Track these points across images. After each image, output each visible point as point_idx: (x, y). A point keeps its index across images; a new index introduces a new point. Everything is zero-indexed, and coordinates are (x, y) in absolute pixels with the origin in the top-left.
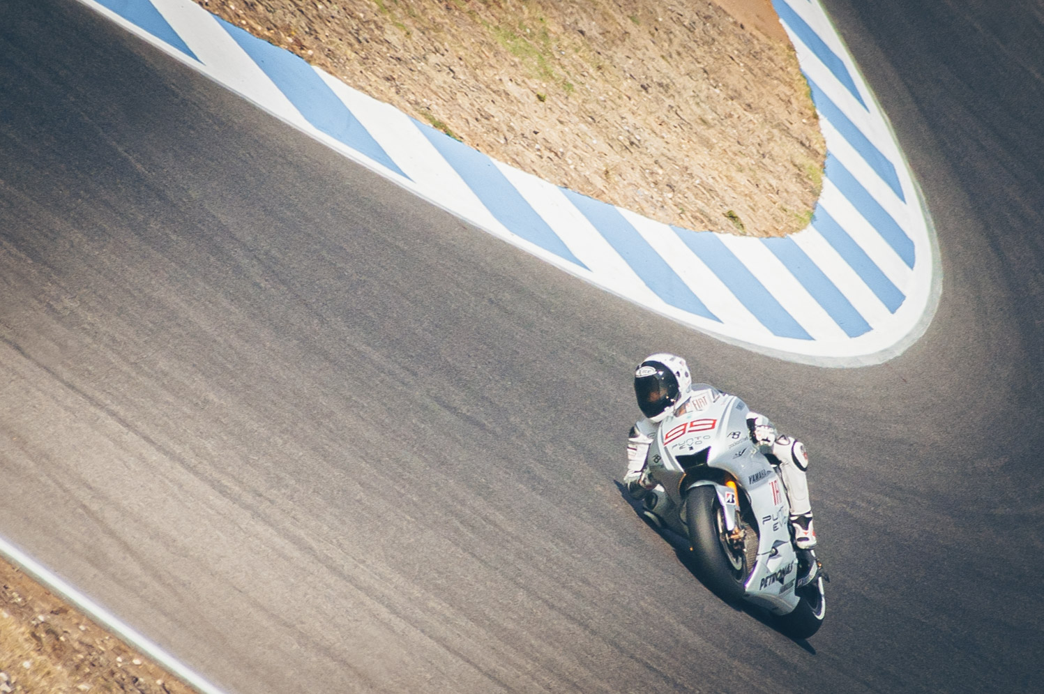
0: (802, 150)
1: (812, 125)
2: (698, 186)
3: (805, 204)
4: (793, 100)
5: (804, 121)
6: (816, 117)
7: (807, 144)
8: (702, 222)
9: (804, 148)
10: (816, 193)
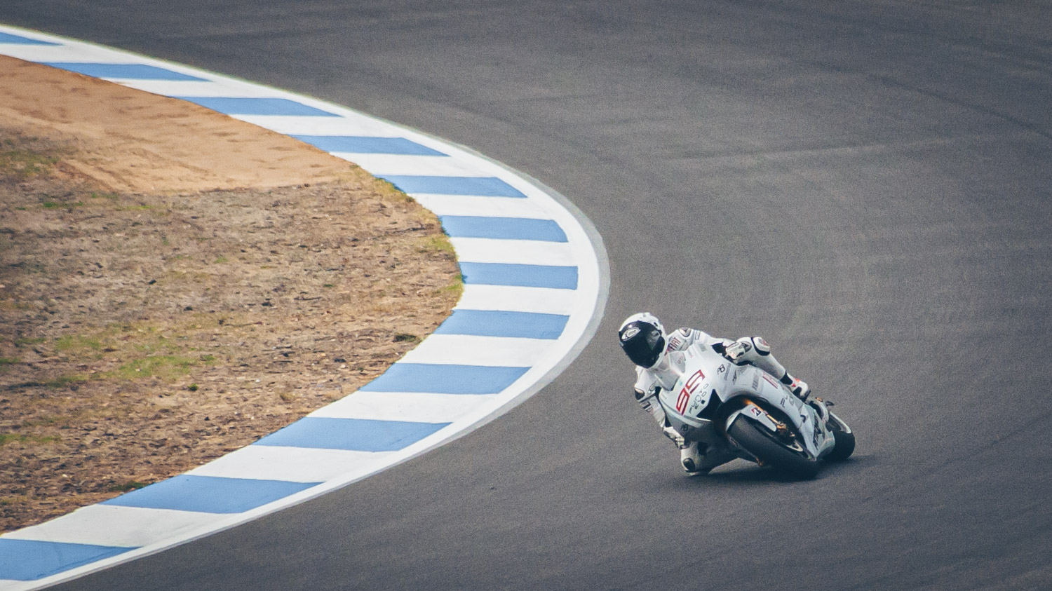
0: (418, 234)
1: (412, 209)
2: (360, 338)
3: (450, 273)
4: (385, 203)
5: (405, 210)
6: (410, 200)
7: (419, 227)
8: (382, 362)
9: (419, 231)
10: (451, 257)
